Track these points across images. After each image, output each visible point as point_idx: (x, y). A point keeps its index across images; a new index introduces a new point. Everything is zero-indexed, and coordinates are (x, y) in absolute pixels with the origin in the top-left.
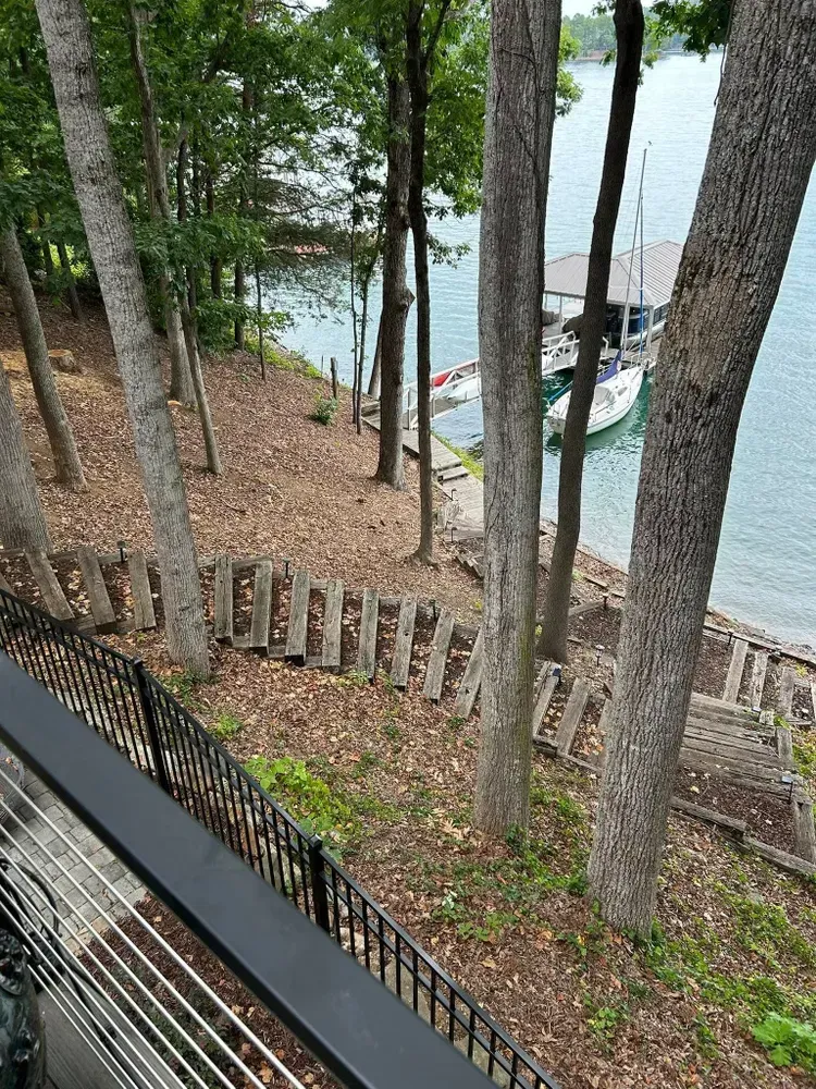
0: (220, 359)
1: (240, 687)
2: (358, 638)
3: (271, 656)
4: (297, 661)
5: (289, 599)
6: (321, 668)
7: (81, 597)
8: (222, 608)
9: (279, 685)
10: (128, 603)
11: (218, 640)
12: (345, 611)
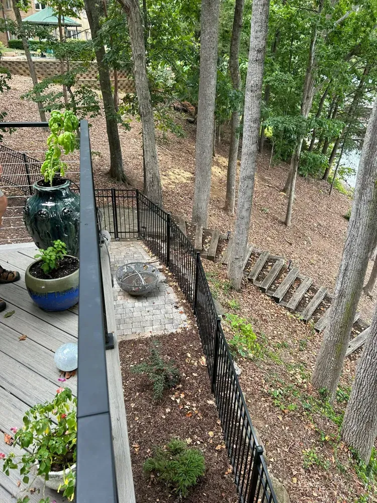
0: (313, 182)
1: (249, 298)
2: (308, 304)
3: (266, 294)
4: (276, 300)
5: (285, 277)
6: (285, 307)
7: (208, 245)
8: (256, 269)
9: (265, 305)
10: (222, 253)
11: (248, 279)
12: (308, 291)
